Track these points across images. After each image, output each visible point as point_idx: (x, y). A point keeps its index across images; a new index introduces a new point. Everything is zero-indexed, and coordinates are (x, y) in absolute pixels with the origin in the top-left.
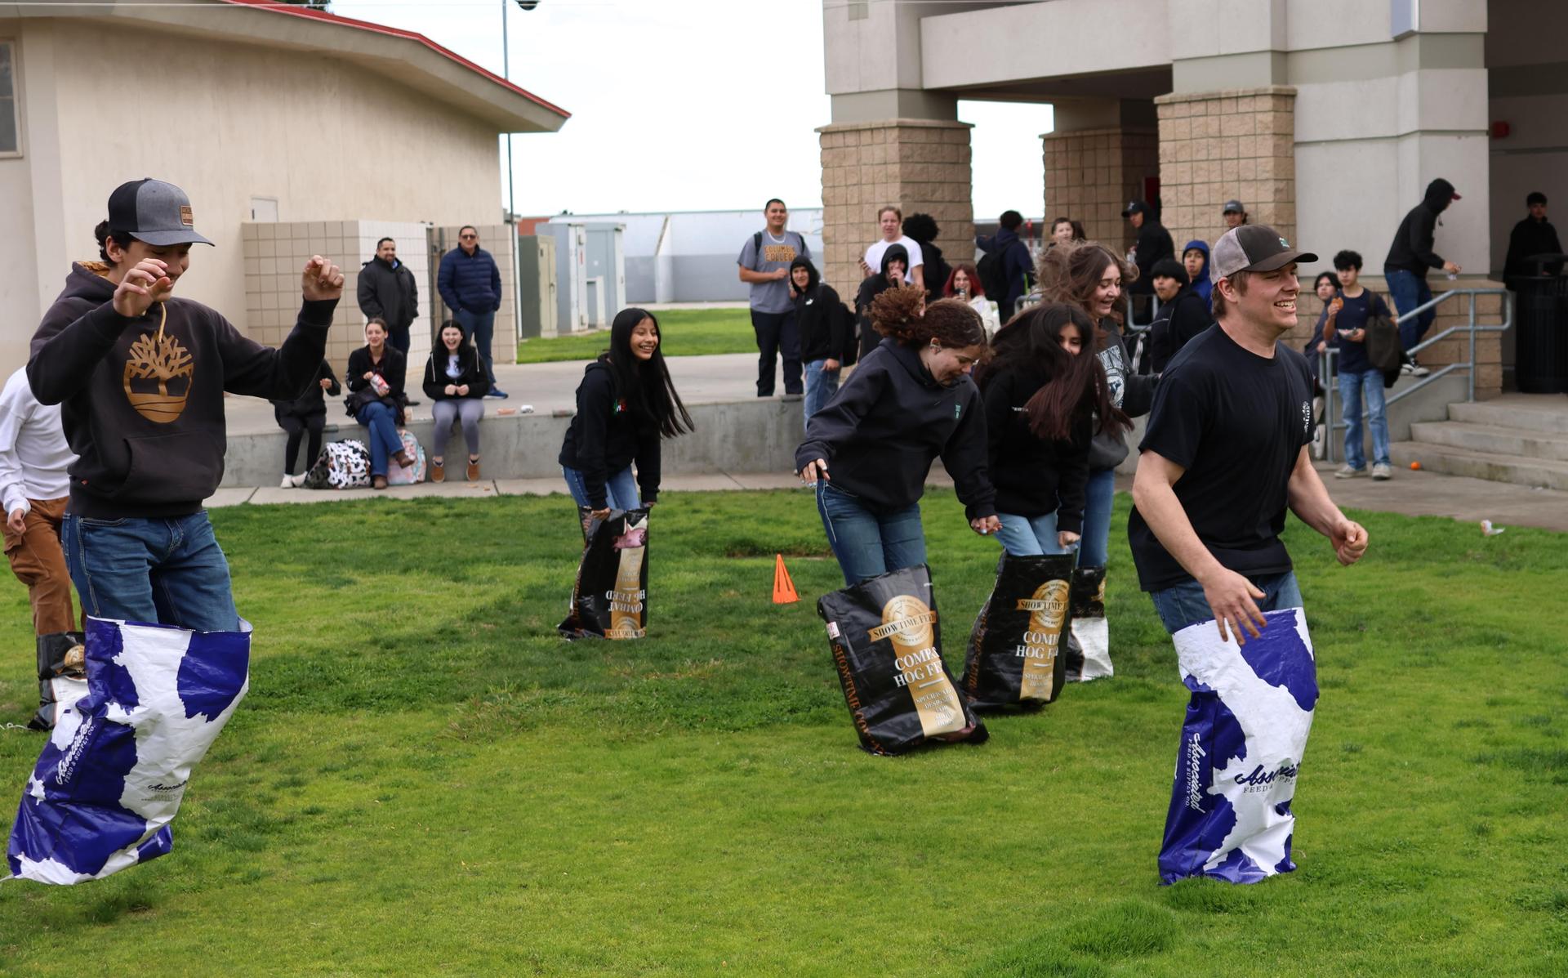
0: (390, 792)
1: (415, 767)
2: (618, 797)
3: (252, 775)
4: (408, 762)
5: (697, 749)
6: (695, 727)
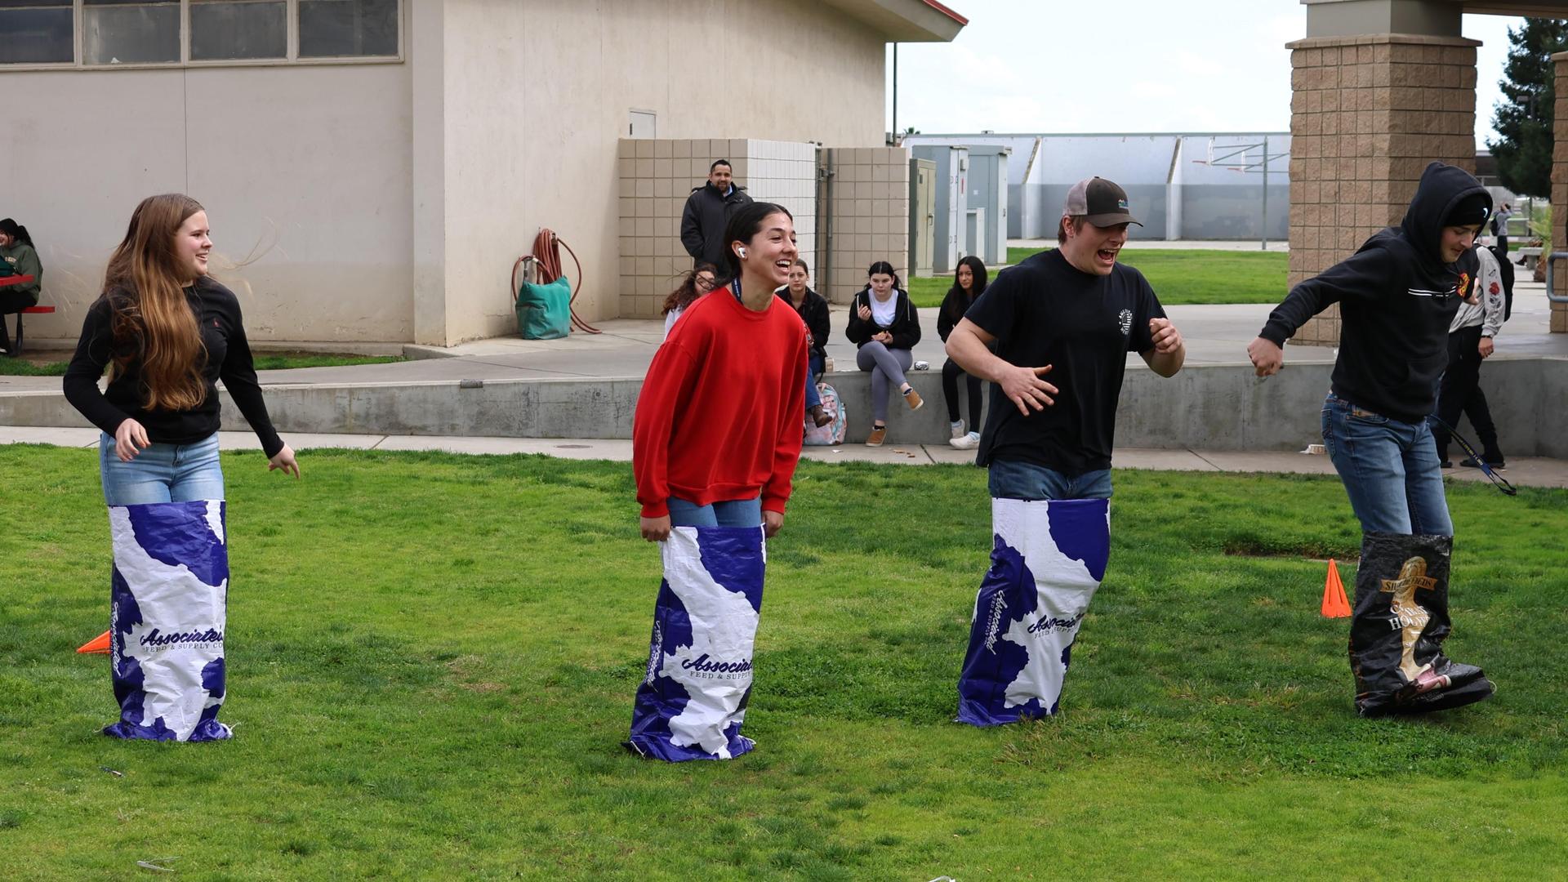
0: (969, 824)
1: (984, 795)
2: (1244, 853)
3: (799, 791)
4: (972, 788)
6: (1301, 771)
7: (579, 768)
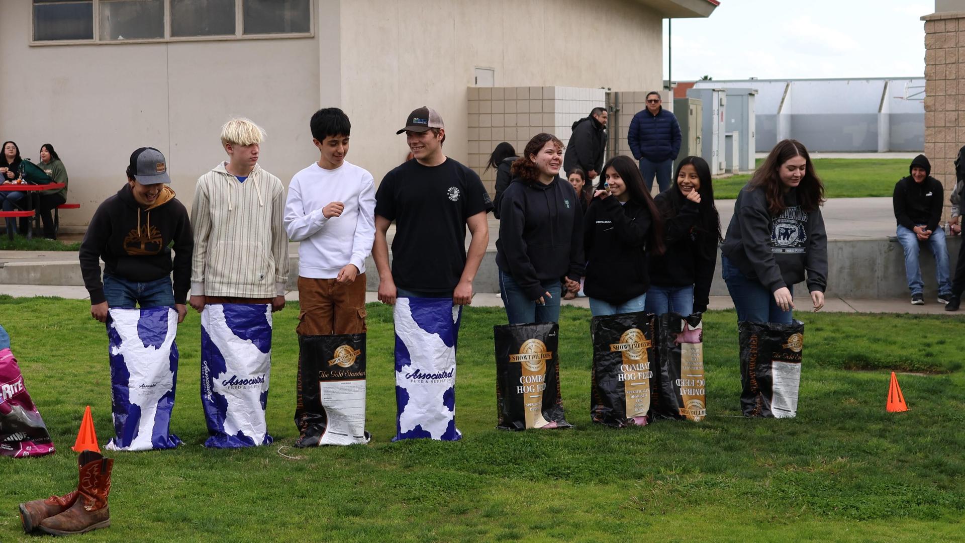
1: (605, 530)
3: (480, 527)
4: (599, 525)
5: (830, 533)
6: (827, 515)
7: (338, 512)
